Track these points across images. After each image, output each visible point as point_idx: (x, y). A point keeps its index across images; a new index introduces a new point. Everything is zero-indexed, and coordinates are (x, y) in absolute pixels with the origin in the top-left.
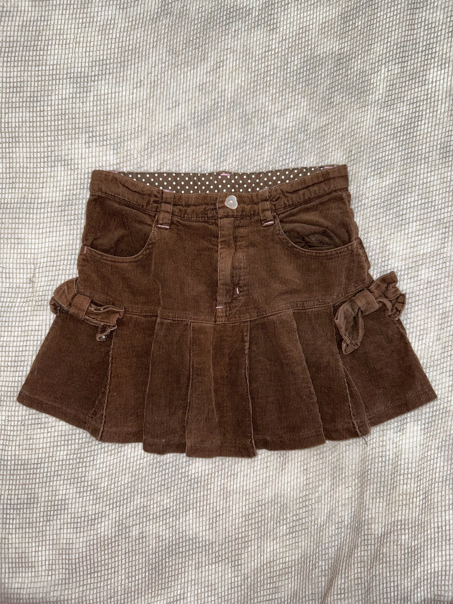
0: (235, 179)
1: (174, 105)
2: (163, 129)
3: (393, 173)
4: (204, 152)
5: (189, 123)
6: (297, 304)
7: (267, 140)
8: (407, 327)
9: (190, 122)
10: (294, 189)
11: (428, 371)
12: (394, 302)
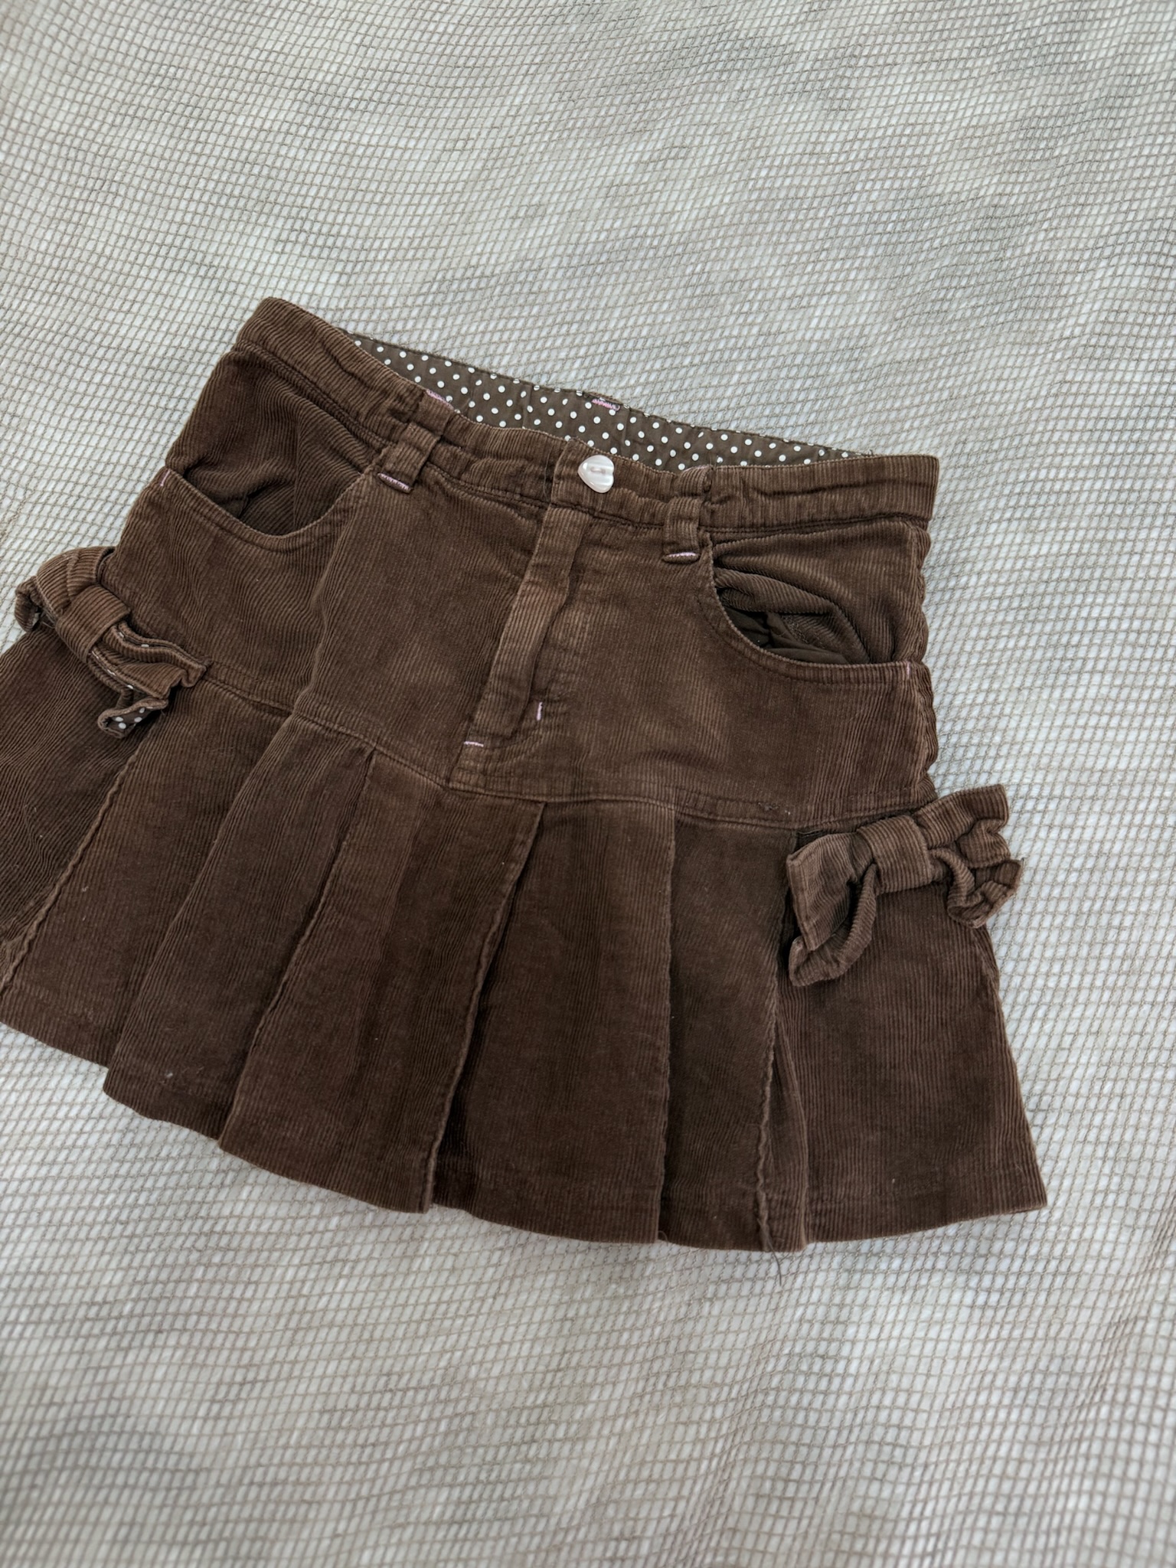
0: (628, 424)
1: (531, 212)
3: (1066, 529)
4: (569, 340)
5: (555, 264)
6: (696, 800)
7: (743, 357)
8: (1006, 968)
9: (557, 260)
11: (1039, 1120)
12: (983, 876)
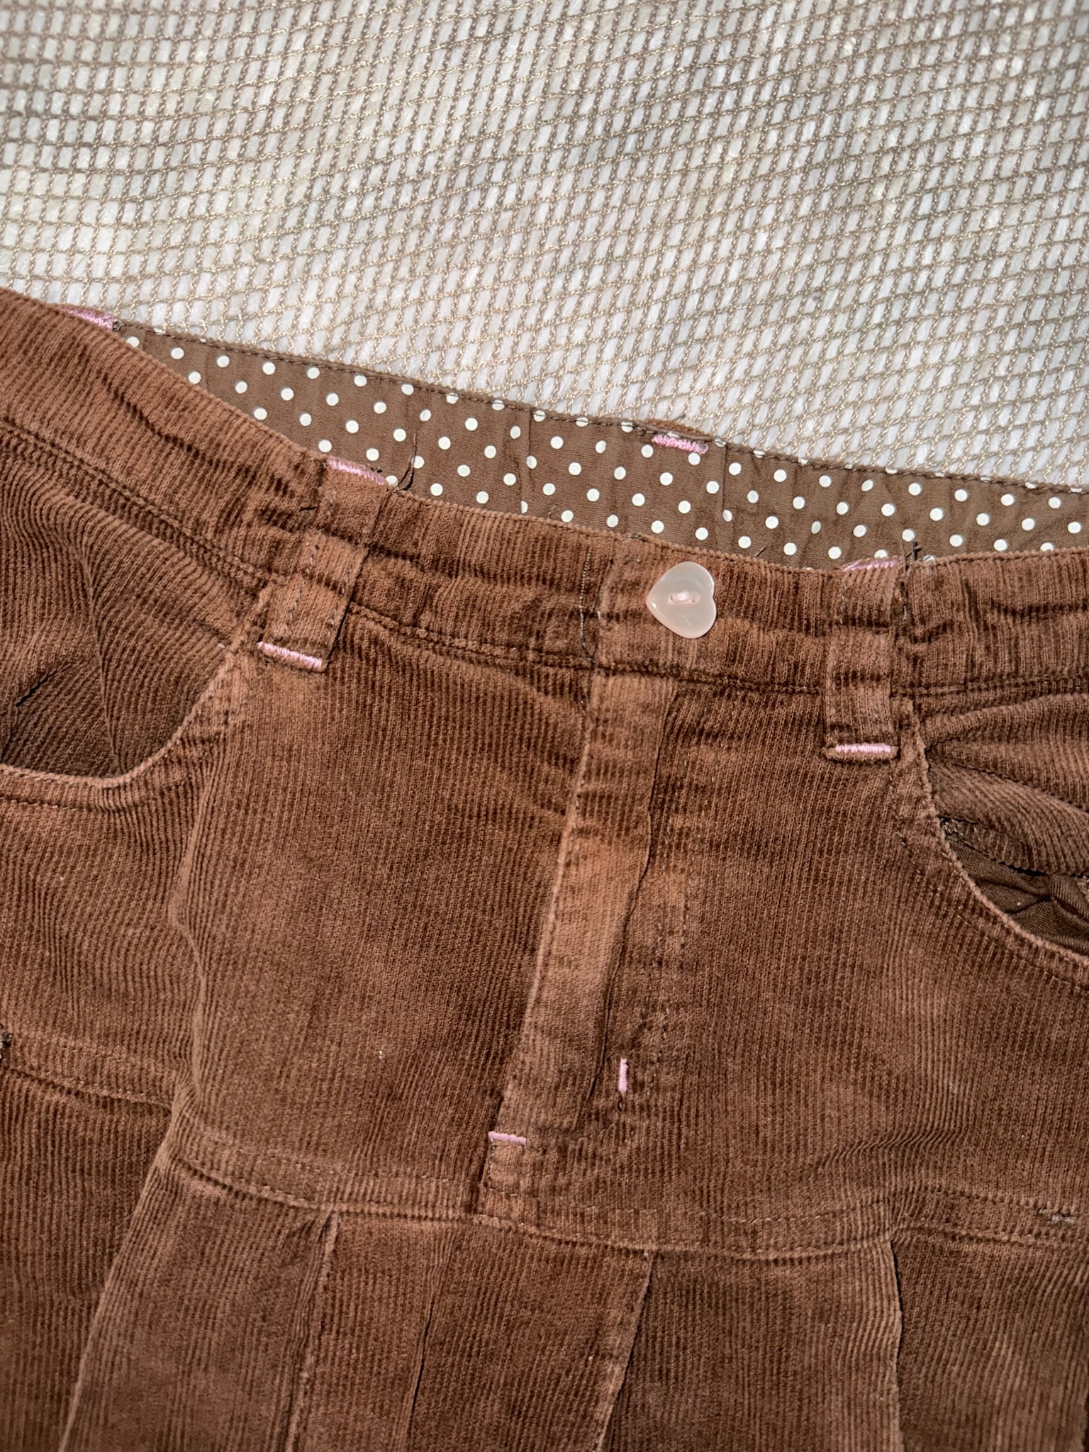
0: (725, 479)
1: (481, 31)
2: (399, 148)
4: (588, 301)
5: (543, 140)
7: (930, 310)
9: (546, 131)
10: (1035, 598)
